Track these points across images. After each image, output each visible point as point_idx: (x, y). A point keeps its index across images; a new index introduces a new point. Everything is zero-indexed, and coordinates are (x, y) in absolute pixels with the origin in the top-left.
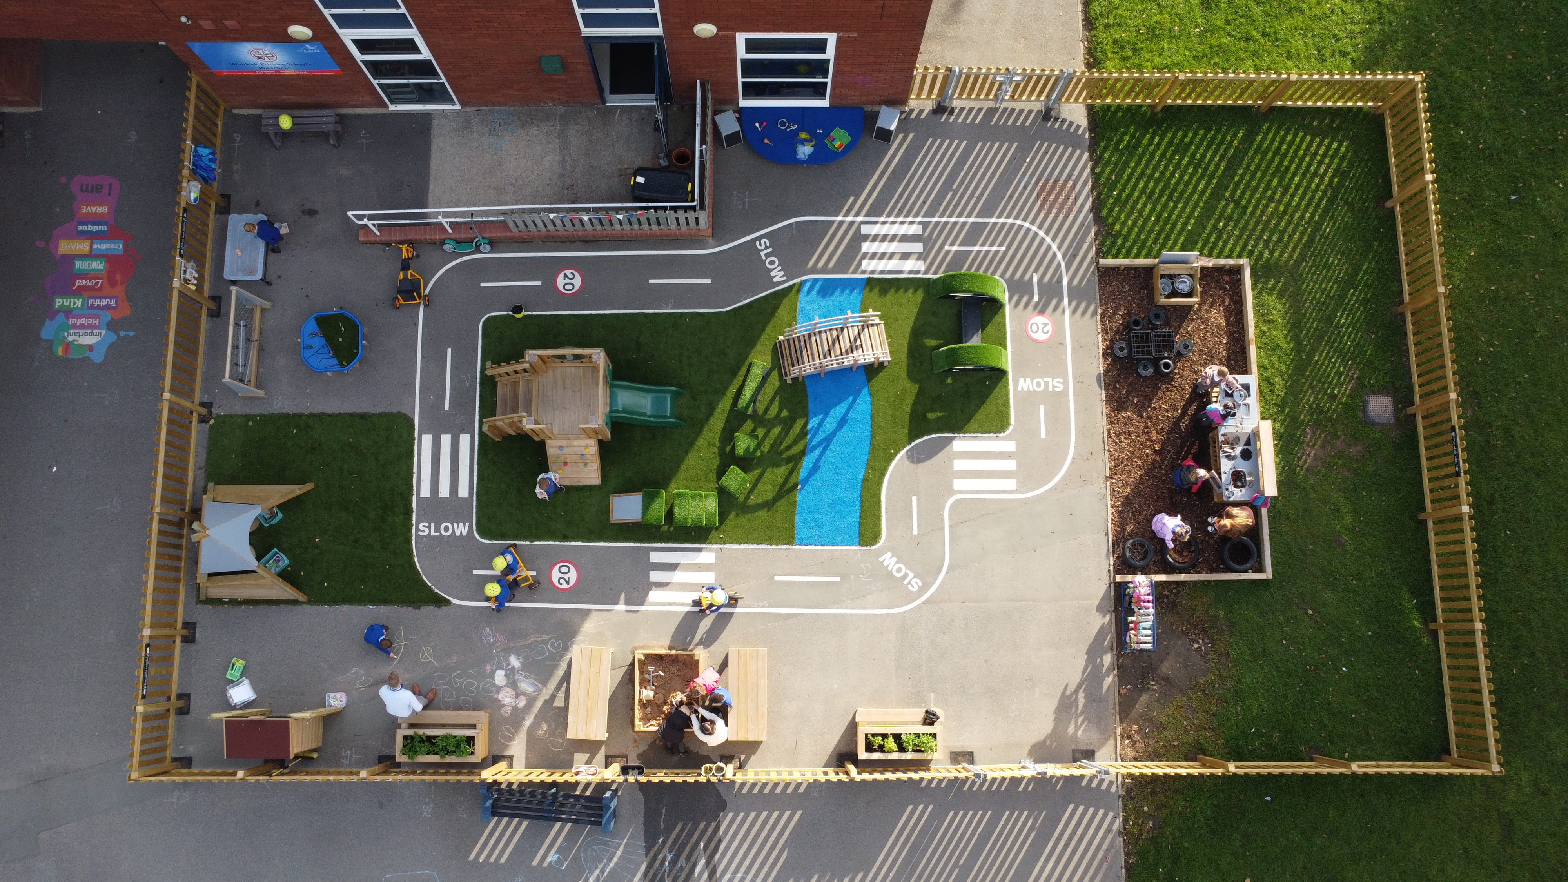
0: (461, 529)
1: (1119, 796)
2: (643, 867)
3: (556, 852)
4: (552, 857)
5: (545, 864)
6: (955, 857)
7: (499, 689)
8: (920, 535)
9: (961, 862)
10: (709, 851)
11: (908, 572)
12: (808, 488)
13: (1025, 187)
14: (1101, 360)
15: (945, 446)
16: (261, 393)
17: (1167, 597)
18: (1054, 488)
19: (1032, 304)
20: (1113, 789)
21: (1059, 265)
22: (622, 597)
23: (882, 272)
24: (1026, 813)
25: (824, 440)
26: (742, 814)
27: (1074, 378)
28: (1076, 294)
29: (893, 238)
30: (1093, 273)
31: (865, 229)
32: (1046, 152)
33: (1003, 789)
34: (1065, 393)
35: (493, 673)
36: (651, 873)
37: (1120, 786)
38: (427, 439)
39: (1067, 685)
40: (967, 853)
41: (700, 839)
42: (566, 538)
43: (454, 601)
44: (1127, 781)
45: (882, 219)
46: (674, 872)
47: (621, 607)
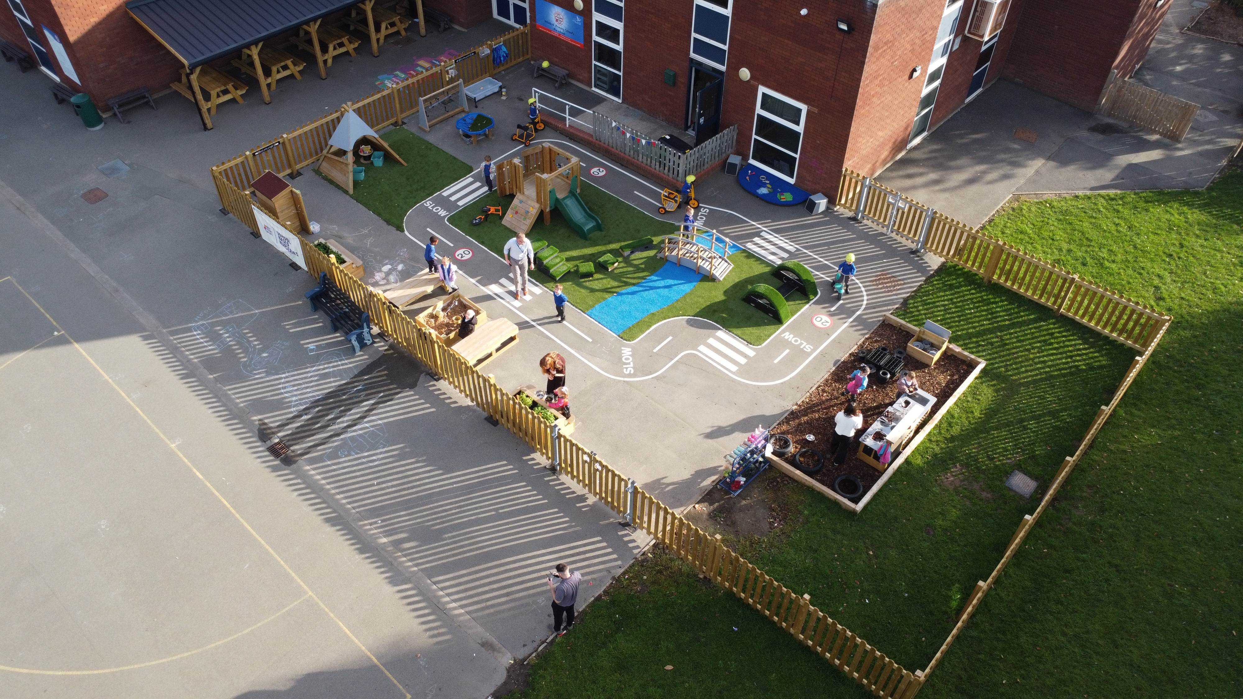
0: (443, 213)
1: (636, 558)
2: (344, 382)
3: (316, 346)
4: (311, 346)
5: (306, 346)
6: (499, 506)
7: (380, 271)
8: (657, 354)
9: (501, 511)
10: (380, 400)
11: (632, 363)
12: (620, 298)
13: (872, 269)
14: (848, 354)
15: (712, 329)
16: (428, 129)
17: (778, 482)
18: (758, 387)
19: (829, 309)
20: (636, 551)
21: (862, 305)
22: (479, 278)
23: (754, 252)
24: (567, 519)
25: (650, 287)
26: (417, 397)
27: (821, 351)
28: (860, 321)
29: (775, 245)
30: (879, 321)
31: (763, 234)
32: (899, 264)
33: (567, 497)
34: (809, 354)
35: (386, 264)
36: (345, 387)
37: (641, 553)
38: (471, 180)
39: (666, 477)
40: (508, 509)
41: (384, 391)
42: (482, 243)
43: (406, 232)
44: (649, 554)
45: (777, 235)
46: (353, 395)
47: (473, 281)
